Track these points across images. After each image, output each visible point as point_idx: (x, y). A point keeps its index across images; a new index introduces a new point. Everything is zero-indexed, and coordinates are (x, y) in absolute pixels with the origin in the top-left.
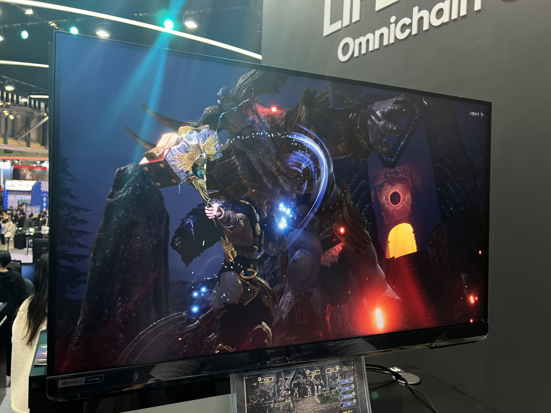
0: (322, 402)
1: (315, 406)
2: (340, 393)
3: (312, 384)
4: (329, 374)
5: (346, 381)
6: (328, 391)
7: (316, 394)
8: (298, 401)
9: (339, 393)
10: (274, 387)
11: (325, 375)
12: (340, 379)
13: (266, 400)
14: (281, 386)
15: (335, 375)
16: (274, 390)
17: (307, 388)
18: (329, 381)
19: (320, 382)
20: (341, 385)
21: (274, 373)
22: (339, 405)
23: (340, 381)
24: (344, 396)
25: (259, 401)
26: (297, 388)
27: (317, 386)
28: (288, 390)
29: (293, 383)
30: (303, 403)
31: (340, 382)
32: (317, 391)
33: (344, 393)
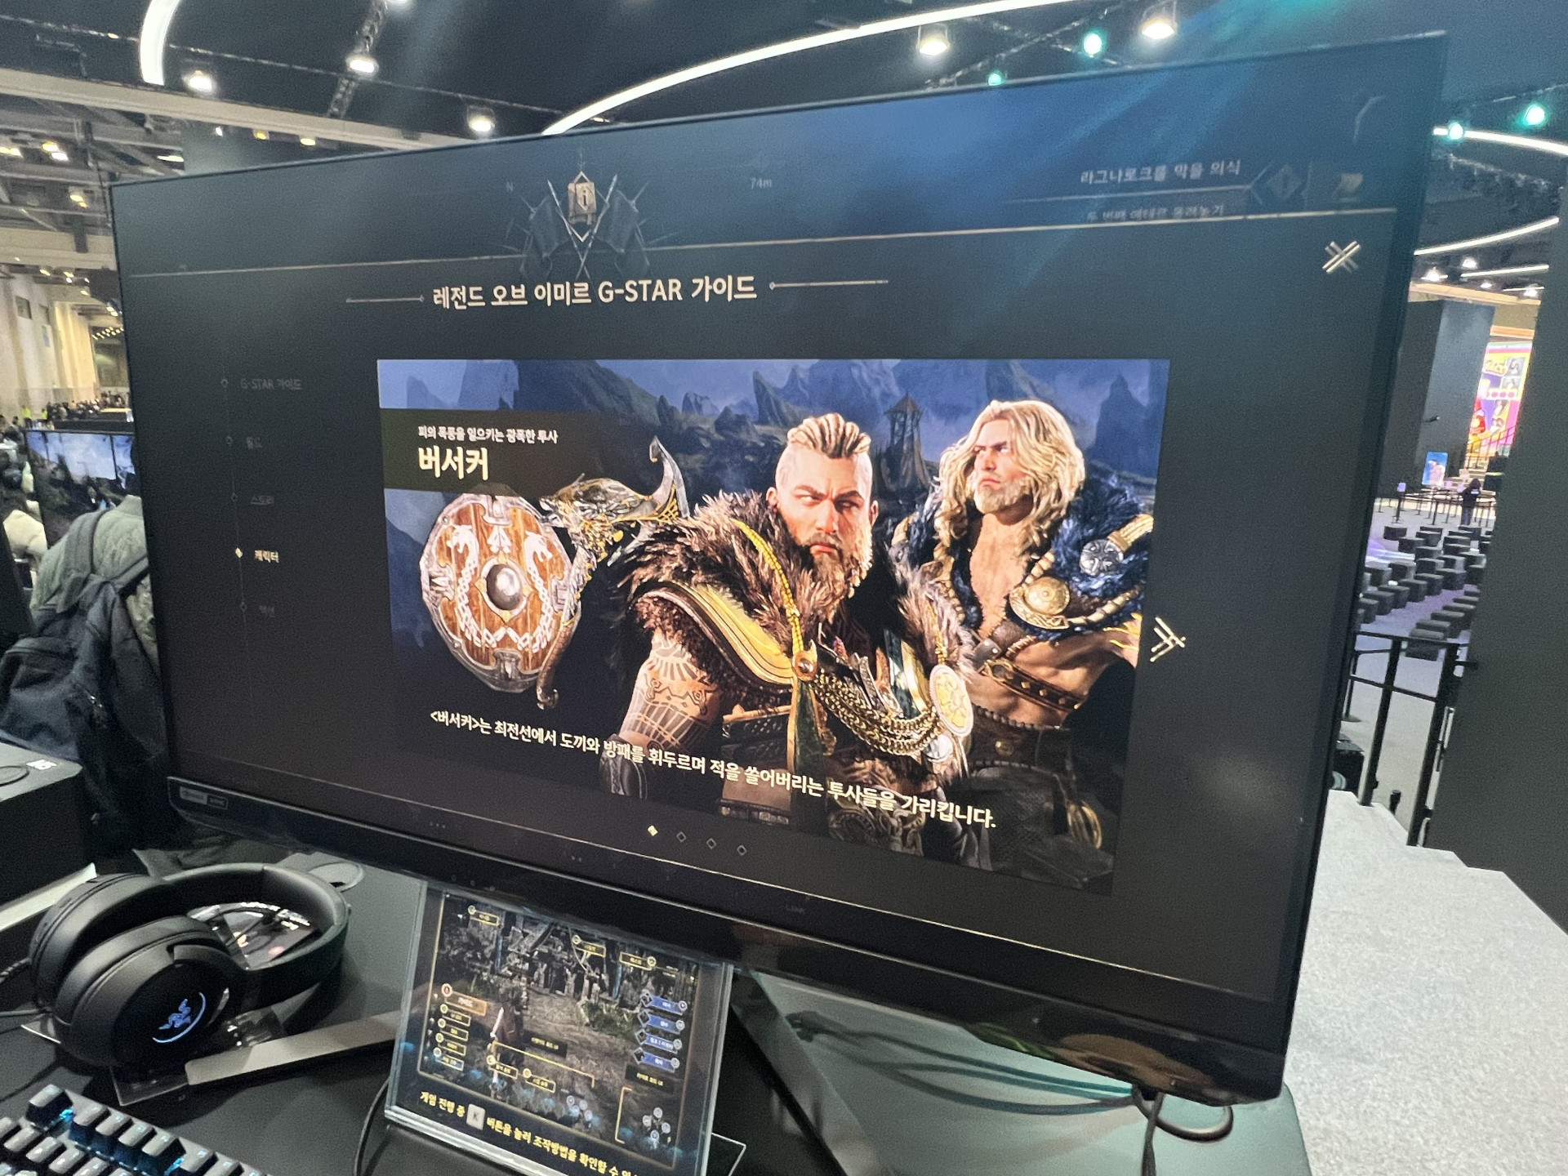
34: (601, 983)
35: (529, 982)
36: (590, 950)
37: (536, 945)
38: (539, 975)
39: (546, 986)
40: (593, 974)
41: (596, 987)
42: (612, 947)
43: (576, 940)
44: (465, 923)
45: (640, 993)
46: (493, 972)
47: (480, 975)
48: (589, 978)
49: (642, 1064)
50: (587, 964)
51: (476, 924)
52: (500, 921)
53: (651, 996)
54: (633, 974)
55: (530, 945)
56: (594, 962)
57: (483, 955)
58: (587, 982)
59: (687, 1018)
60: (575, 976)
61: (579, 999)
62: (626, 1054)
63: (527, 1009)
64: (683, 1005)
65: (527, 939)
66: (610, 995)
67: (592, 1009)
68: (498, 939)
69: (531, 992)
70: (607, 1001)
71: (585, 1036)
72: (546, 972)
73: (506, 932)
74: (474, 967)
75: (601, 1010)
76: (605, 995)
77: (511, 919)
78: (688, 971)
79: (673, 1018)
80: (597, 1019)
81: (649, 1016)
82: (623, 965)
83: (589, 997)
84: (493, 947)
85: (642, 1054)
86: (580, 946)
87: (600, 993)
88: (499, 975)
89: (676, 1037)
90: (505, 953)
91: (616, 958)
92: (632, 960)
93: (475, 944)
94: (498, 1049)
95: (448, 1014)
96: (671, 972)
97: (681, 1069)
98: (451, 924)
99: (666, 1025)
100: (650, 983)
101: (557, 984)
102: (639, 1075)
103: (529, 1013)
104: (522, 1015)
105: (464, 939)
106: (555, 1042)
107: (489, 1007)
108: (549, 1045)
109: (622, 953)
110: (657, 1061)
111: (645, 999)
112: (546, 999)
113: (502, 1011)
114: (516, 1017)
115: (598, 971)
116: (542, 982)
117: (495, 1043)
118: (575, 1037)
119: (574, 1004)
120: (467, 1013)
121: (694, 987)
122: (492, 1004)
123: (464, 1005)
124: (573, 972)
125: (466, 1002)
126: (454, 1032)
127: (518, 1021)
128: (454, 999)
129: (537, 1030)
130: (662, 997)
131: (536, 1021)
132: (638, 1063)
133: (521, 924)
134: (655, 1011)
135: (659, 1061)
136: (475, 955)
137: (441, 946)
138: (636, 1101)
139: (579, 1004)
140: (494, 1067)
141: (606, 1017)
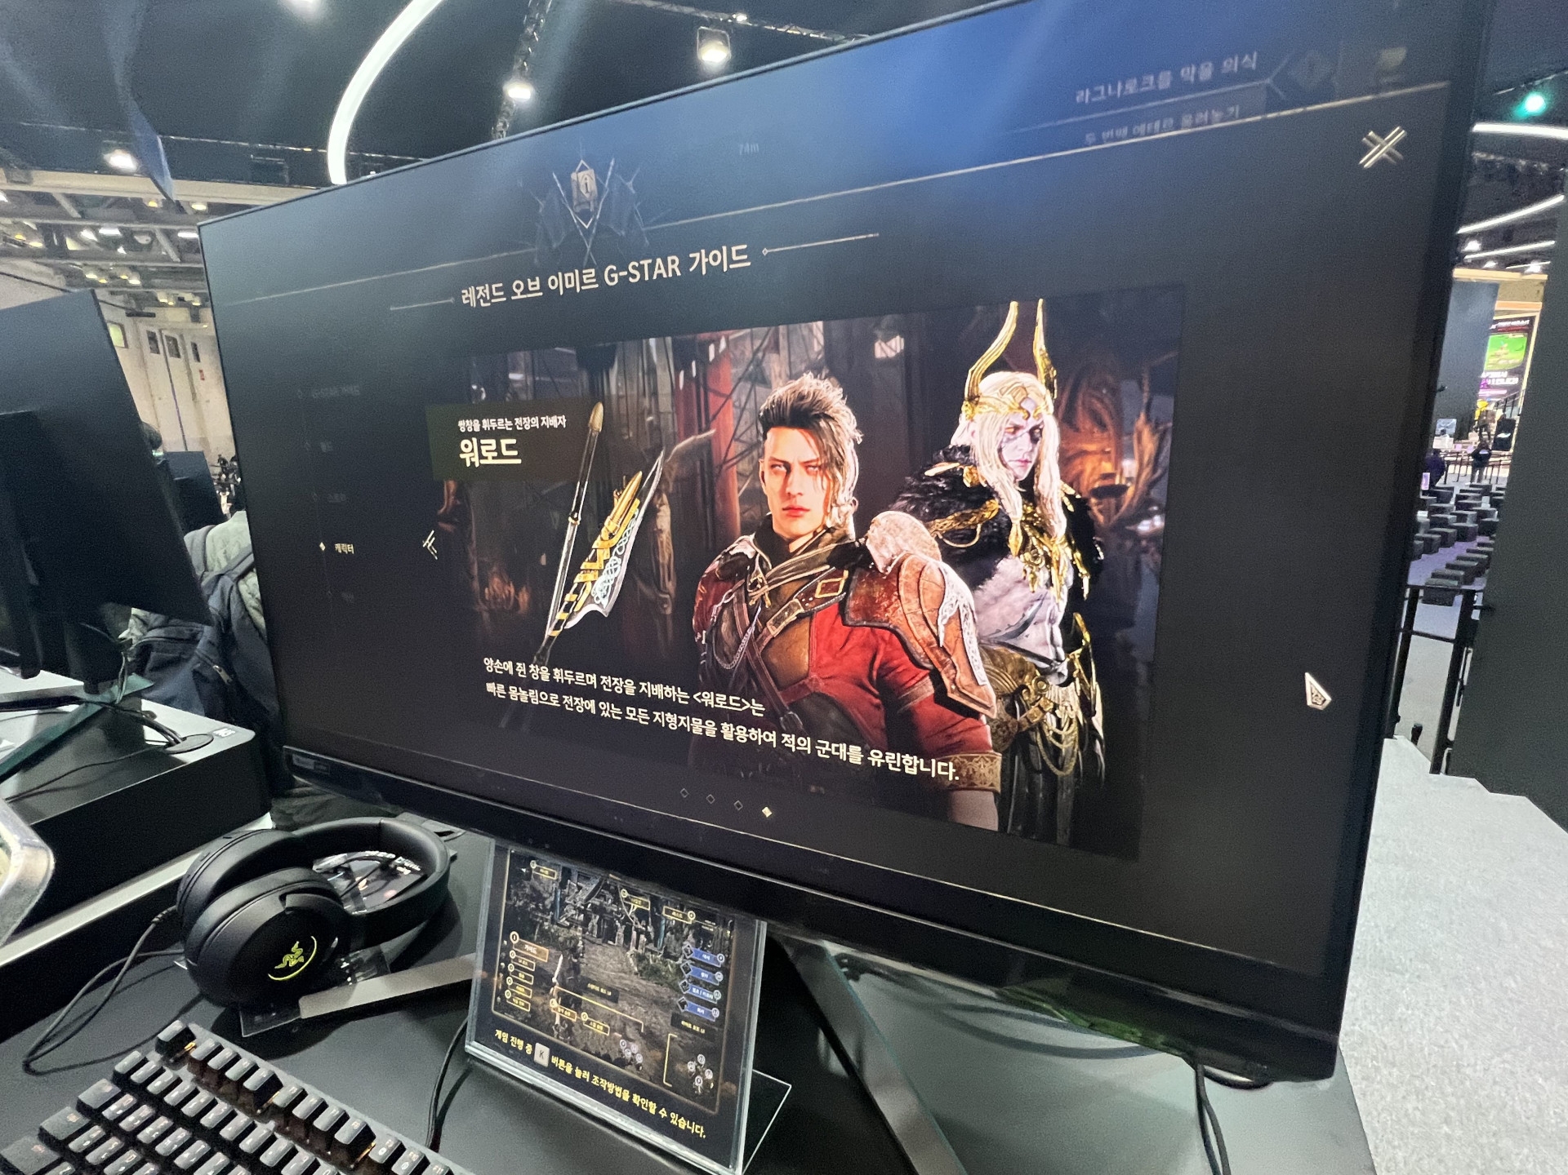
34: (647, 935)
35: (584, 932)
36: (637, 903)
37: (589, 898)
38: (593, 926)
39: (598, 937)
40: (640, 926)
41: (643, 937)
42: (655, 902)
43: (624, 894)
44: (528, 877)
45: (682, 945)
46: (553, 921)
47: (542, 925)
48: (636, 929)
49: (686, 1012)
50: (634, 916)
51: (537, 877)
52: (558, 875)
53: (693, 949)
54: (675, 927)
55: (584, 898)
56: (641, 914)
57: (544, 906)
58: (634, 934)
59: (725, 971)
60: (624, 927)
61: (628, 949)
62: (671, 1001)
63: (582, 957)
64: (721, 958)
65: (581, 892)
66: (656, 946)
67: (640, 958)
68: (556, 892)
69: (586, 941)
70: (652, 952)
71: (634, 984)
72: (598, 923)
73: (563, 885)
74: (537, 917)
75: (648, 960)
76: (651, 946)
77: (566, 874)
78: (725, 925)
79: (713, 969)
80: (644, 968)
81: (691, 967)
82: (666, 919)
83: (637, 948)
84: (552, 899)
85: (685, 1003)
86: (627, 899)
87: (647, 944)
88: (558, 924)
89: (716, 988)
90: (563, 904)
91: (660, 913)
92: (674, 913)
93: (537, 897)
94: (560, 994)
95: (516, 960)
96: (709, 926)
97: (721, 1020)
98: (517, 878)
99: (707, 976)
100: (691, 935)
101: (608, 935)
102: (683, 1023)
103: (585, 960)
104: (579, 962)
105: (527, 890)
106: (609, 989)
107: (550, 955)
108: (602, 991)
109: (665, 907)
110: (699, 1010)
111: (687, 951)
112: (600, 949)
113: (561, 958)
114: (574, 964)
115: (644, 923)
116: (595, 932)
117: (556, 987)
118: (626, 985)
119: (624, 953)
120: (532, 959)
121: (730, 940)
122: (553, 951)
123: (529, 952)
124: (623, 923)
125: (531, 948)
126: (521, 976)
127: (575, 968)
128: (520, 945)
129: (591, 977)
130: (702, 949)
131: (591, 968)
132: (682, 1011)
133: (575, 878)
134: (697, 963)
135: (701, 1010)
136: (537, 906)
137: (509, 898)
138: (682, 1047)
139: (629, 953)
140: (556, 1009)
141: (652, 967)
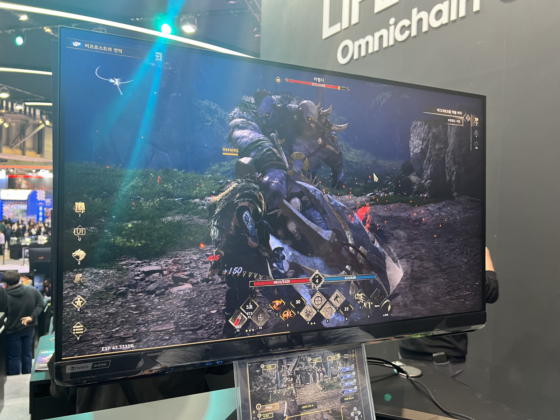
0: (324, 389)
1: (317, 393)
2: (342, 380)
3: (313, 372)
4: (331, 362)
5: (347, 369)
6: (329, 378)
7: (318, 381)
8: (300, 388)
9: (340, 380)
10: (277, 374)
11: (326, 363)
12: (341, 366)
13: (269, 386)
14: (283, 373)
15: (337, 363)
16: (277, 376)
17: (309, 375)
18: (330, 369)
19: (322, 369)
20: (342, 373)
21: (276, 360)
22: (340, 392)
23: (342, 368)
24: (345, 383)
25: (262, 387)
26: (300, 375)
27: (319, 373)
28: (290, 377)
29: (295, 370)
30: (306, 390)
31: (342, 370)
32: (318, 378)
33: (346, 380)
